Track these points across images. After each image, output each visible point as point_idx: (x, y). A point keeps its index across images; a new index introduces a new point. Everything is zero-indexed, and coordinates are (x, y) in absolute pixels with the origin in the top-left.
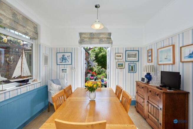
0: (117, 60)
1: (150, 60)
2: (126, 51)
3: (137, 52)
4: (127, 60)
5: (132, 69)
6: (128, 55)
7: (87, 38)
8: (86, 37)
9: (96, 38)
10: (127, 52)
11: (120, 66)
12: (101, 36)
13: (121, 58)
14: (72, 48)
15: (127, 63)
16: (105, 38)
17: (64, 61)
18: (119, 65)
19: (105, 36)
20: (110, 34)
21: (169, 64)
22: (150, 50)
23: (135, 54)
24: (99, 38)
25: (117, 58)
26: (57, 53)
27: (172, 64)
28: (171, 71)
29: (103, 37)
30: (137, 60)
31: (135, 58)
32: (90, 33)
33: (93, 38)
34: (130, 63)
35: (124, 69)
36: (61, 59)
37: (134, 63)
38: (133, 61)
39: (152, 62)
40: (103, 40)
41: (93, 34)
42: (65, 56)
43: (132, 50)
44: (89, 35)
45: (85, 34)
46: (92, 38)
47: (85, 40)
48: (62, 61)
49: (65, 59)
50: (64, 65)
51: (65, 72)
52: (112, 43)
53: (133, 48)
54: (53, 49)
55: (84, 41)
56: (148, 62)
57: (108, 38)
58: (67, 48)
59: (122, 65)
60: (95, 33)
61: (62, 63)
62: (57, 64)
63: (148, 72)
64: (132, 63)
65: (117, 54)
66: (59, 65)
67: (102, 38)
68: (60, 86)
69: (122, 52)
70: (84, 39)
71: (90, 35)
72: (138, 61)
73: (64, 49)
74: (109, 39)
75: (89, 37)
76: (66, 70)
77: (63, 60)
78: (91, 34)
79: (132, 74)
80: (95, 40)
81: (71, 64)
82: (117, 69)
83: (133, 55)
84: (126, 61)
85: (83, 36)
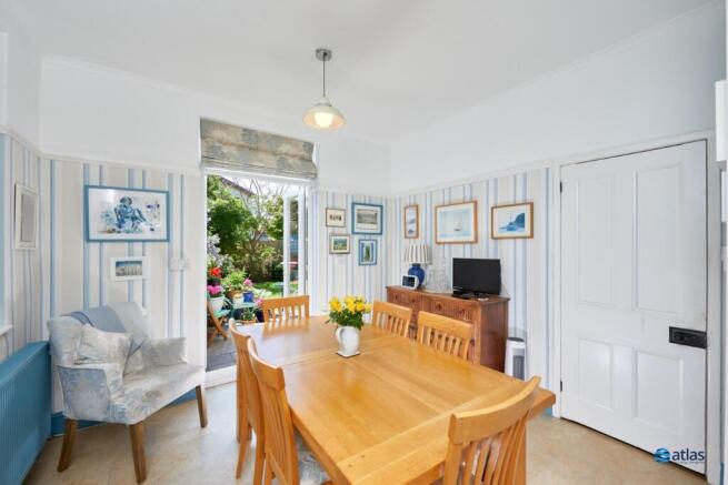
0: (330, 229)
1: (411, 231)
2: (354, 204)
3: (379, 209)
4: (356, 230)
5: (367, 256)
6: (359, 216)
7: (232, 145)
8: (231, 139)
9: (266, 151)
10: (356, 207)
11: (340, 246)
12: (284, 148)
13: (341, 223)
14: (170, 176)
15: (356, 238)
16: (294, 156)
17: (128, 224)
18: (336, 243)
19: (295, 151)
20: (309, 147)
21: (464, 243)
22: (410, 206)
23: (373, 213)
24: (274, 154)
25: (330, 222)
26: (86, 188)
27: (471, 243)
28: (468, 256)
29: (290, 153)
30: (379, 231)
31: (374, 226)
32: (245, 130)
33: (256, 149)
34: (362, 237)
35: (349, 256)
36: (114, 216)
37: (373, 237)
38: (370, 234)
39: (417, 236)
40: (290, 161)
41: (256, 136)
42: (134, 206)
43: (367, 202)
44: (241, 138)
45: (224, 126)
46: (251, 149)
47: (226, 150)
48: (120, 227)
49: (134, 218)
50: (127, 244)
51: (135, 273)
52: (316, 175)
53: (370, 197)
54: (58, 166)
55: (223, 156)
56: (406, 237)
57: (302, 159)
58: (144, 172)
59: (344, 244)
60: (264, 134)
61: (115, 236)
62: (88, 239)
63: (414, 262)
64: (367, 237)
65: (330, 212)
66: (101, 241)
67: (286, 154)
68: (124, 337)
69: (344, 207)
70: (218, 145)
71: (244, 135)
72: (381, 234)
73: (131, 172)
74: (305, 163)
75: (243, 143)
76: (140, 262)
77: (120, 224)
78: (247, 132)
79: (368, 267)
80: (261, 155)
81: (168, 240)
82: (331, 257)
83: (368, 216)
84: (353, 233)
85: (218, 134)
